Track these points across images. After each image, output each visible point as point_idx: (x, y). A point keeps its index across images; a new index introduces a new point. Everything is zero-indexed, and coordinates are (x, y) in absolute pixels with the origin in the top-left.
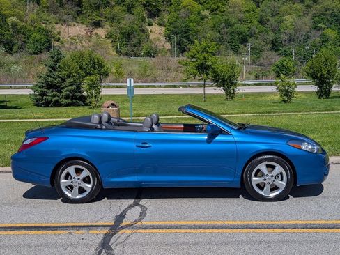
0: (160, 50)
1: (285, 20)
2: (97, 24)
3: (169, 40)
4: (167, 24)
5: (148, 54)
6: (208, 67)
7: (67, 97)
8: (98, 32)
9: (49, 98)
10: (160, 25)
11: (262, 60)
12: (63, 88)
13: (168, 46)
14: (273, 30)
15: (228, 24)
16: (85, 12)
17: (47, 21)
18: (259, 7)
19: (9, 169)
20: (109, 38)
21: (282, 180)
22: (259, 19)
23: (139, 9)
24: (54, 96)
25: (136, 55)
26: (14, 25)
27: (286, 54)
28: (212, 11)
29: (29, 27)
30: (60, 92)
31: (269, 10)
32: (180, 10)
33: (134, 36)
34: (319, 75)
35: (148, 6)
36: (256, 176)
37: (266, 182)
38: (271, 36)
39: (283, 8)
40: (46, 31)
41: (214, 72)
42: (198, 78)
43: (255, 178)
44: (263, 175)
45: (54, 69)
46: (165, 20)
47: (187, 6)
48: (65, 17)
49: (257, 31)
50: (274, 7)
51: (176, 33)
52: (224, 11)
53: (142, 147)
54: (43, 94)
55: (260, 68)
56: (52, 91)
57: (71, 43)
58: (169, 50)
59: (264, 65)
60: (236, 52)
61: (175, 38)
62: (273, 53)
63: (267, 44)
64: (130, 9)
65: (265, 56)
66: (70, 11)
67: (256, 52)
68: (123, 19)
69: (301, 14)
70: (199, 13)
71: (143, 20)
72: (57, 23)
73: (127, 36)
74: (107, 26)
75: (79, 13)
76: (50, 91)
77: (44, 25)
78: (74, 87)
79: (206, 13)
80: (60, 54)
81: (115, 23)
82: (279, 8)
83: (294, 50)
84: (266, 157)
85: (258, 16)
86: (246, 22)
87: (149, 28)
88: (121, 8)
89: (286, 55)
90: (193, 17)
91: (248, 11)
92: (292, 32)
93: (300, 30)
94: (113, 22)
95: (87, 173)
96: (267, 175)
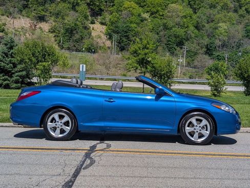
0: (100, 46)
1: (220, 27)
2: (42, 19)
3: (110, 38)
4: (109, 23)
5: (89, 50)
6: (148, 62)
7: (17, 82)
8: (42, 26)
10: (102, 24)
11: (196, 63)
12: (13, 73)
13: (108, 43)
14: (208, 36)
15: (166, 27)
16: (31, 6)
18: (196, 13)
20: (52, 32)
21: (207, 130)
22: (195, 24)
23: (83, 7)
25: (78, 50)
27: (219, 58)
28: (152, 14)
30: (11, 77)
31: (205, 17)
32: (122, 11)
33: (77, 32)
34: (246, 75)
35: (92, 5)
36: (188, 126)
37: (195, 131)
38: (206, 41)
39: (218, 16)
41: (154, 67)
42: (138, 71)
43: (187, 128)
44: (193, 126)
45: (6, 55)
46: (107, 19)
47: (129, 8)
48: (11, 10)
49: (193, 35)
50: (210, 15)
51: (117, 33)
52: (163, 15)
53: (109, 101)
55: (194, 70)
56: (3, 76)
58: (109, 48)
59: (198, 68)
60: (172, 54)
61: (115, 36)
62: (207, 57)
63: (202, 48)
64: (74, 7)
65: (199, 59)
66: (16, 5)
67: (191, 55)
68: (67, 15)
69: (235, 22)
70: (139, 15)
71: (86, 17)
72: (3, 15)
73: (70, 32)
74: (51, 21)
75: (25, 7)
76: (1, 75)
78: (24, 73)
79: (146, 15)
80: (13, 42)
81: (60, 19)
82: (214, 15)
83: (226, 55)
84: (196, 113)
85: (195, 22)
86: (182, 27)
87: (92, 26)
88: (67, 5)
89: (219, 60)
90: (133, 18)
91: (185, 17)
92: (226, 38)
93: (233, 37)
94: (57, 17)
95: (67, 119)
96: (196, 126)
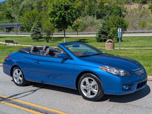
2: (144, 3)
8: (145, 6)
9: (102, 38)
17: (121, 3)
21: (97, 89)
24: (104, 37)
26: (107, 7)
29: (113, 7)
40: (120, 8)
43: (82, 86)
53: (37, 63)
54: (100, 36)
57: (131, 12)
72: (125, 4)
74: (149, 3)
76: (103, 35)
77: (119, 5)
95: (21, 73)
96: (88, 85)
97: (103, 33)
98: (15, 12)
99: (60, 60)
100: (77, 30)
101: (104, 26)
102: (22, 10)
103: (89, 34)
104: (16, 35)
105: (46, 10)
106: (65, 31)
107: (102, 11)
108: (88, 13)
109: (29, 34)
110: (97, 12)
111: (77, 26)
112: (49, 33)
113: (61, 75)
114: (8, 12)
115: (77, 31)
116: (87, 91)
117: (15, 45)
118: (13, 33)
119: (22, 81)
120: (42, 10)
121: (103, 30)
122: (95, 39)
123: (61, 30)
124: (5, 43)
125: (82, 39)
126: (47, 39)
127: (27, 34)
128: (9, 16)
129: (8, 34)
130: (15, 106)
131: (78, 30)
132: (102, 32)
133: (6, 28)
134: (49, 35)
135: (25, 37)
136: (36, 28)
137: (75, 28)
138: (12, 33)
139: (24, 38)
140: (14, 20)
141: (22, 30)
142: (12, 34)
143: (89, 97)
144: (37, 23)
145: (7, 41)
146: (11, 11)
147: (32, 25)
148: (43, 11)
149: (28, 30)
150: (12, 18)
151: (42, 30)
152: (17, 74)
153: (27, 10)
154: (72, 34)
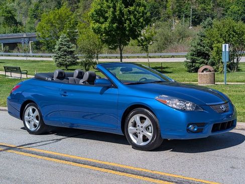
9: (197, 65)
19: (6, 108)
54: (193, 61)
76: (199, 59)
95: (37, 113)
96: (138, 126)
97: (200, 54)
98: (23, 11)
99: (99, 89)
100: (147, 47)
101: (201, 41)
102: (37, 7)
103: (173, 57)
104: (25, 58)
105: (85, 6)
106: (121, 50)
107: (205, 10)
108: (174, 13)
109: (50, 57)
110: (194, 10)
111: (148, 40)
112: (90, 54)
113: (103, 114)
114: (9, 12)
115: (147, 51)
116: (137, 136)
117: (24, 76)
118: (18, 54)
119: (39, 126)
120: (78, 7)
121: (199, 47)
122: (183, 67)
123: (115, 48)
124: (3, 73)
125: (158, 66)
126: (86, 65)
127: (46, 57)
128: (11, 20)
129: (9, 56)
130: (28, 154)
131: (150, 48)
132: (198, 53)
133: (5, 45)
134: (91, 57)
135: (42, 61)
136: (66, 43)
137: (144, 44)
138: (16, 54)
139: (40, 64)
140: (20, 27)
141: (37, 49)
142: (17, 56)
143: (141, 145)
144: (68, 34)
145: (7, 69)
146: (15, 10)
147: (58, 38)
148: (80, 10)
149: (50, 48)
150: (16, 23)
151: (77, 47)
152: (31, 114)
153: (47, 7)
154: (138, 57)
